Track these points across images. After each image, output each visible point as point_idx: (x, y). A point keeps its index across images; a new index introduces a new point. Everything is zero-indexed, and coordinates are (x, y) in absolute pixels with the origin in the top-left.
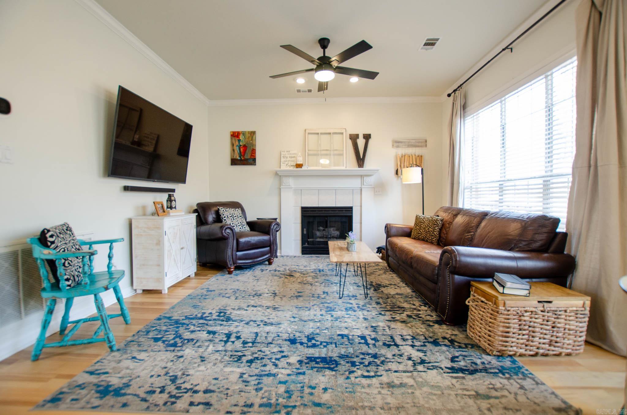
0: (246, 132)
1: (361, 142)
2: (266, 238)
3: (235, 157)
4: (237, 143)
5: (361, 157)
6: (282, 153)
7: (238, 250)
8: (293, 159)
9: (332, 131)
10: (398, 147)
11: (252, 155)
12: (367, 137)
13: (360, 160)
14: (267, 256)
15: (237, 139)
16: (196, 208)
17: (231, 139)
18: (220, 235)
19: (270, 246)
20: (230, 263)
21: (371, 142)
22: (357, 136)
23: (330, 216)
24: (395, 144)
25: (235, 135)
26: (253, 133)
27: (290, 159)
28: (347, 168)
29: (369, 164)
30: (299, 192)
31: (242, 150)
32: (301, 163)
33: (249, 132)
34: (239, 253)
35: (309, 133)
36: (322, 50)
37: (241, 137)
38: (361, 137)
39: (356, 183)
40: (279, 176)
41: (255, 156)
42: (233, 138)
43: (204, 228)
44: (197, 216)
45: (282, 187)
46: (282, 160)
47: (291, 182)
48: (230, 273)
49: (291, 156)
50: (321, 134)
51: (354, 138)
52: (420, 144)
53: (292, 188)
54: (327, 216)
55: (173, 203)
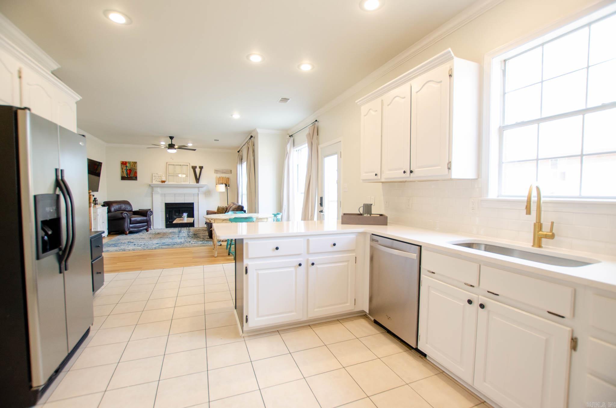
0: (131, 162)
1: (198, 170)
2: (145, 218)
3: (124, 176)
4: (125, 168)
5: (198, 178)
6: (153, 174)
7: (130, 224)
8: (160, 178)
9: (182, 164)
10: (217, 173)
11: (134, 175)
12: (201, 168)
13: (197, 180)
14: (146, 227)
15: (125, 165)
16: (103, 204)
17: (121, 165)
18: (121, 216)
19: (147, 222)
20: (126, 229)
21: (203, 170)
22: (196, 167)
23: (182, 208)
24: (215, 172)
25: (124, 164)
26: (136, 163)
27: (158, 178)
28: (190, 184)
29: (202, 181)
30: (164, 195)
31: (128, 172)
32: (165, 180)
33: (132, 162)
34: (131, 225)
35: (169, 165)
36: (171, 140)
37: (128, 165)
38: (198, 167)
39: (195, 191)
40: (152, 187)
41: (137, 175)
42: (123, 165)
43: (110, 214)
44: (108, 208)
45: (153, 192)
46: (153, 178)
47: (159, 190)
48: (126, 234)
49: (159, 176)
50: (176, 165)
51: (194, 168)
52: (228, 172)
53: (159, 193)
54: (180, 208)
55: (97, 202)
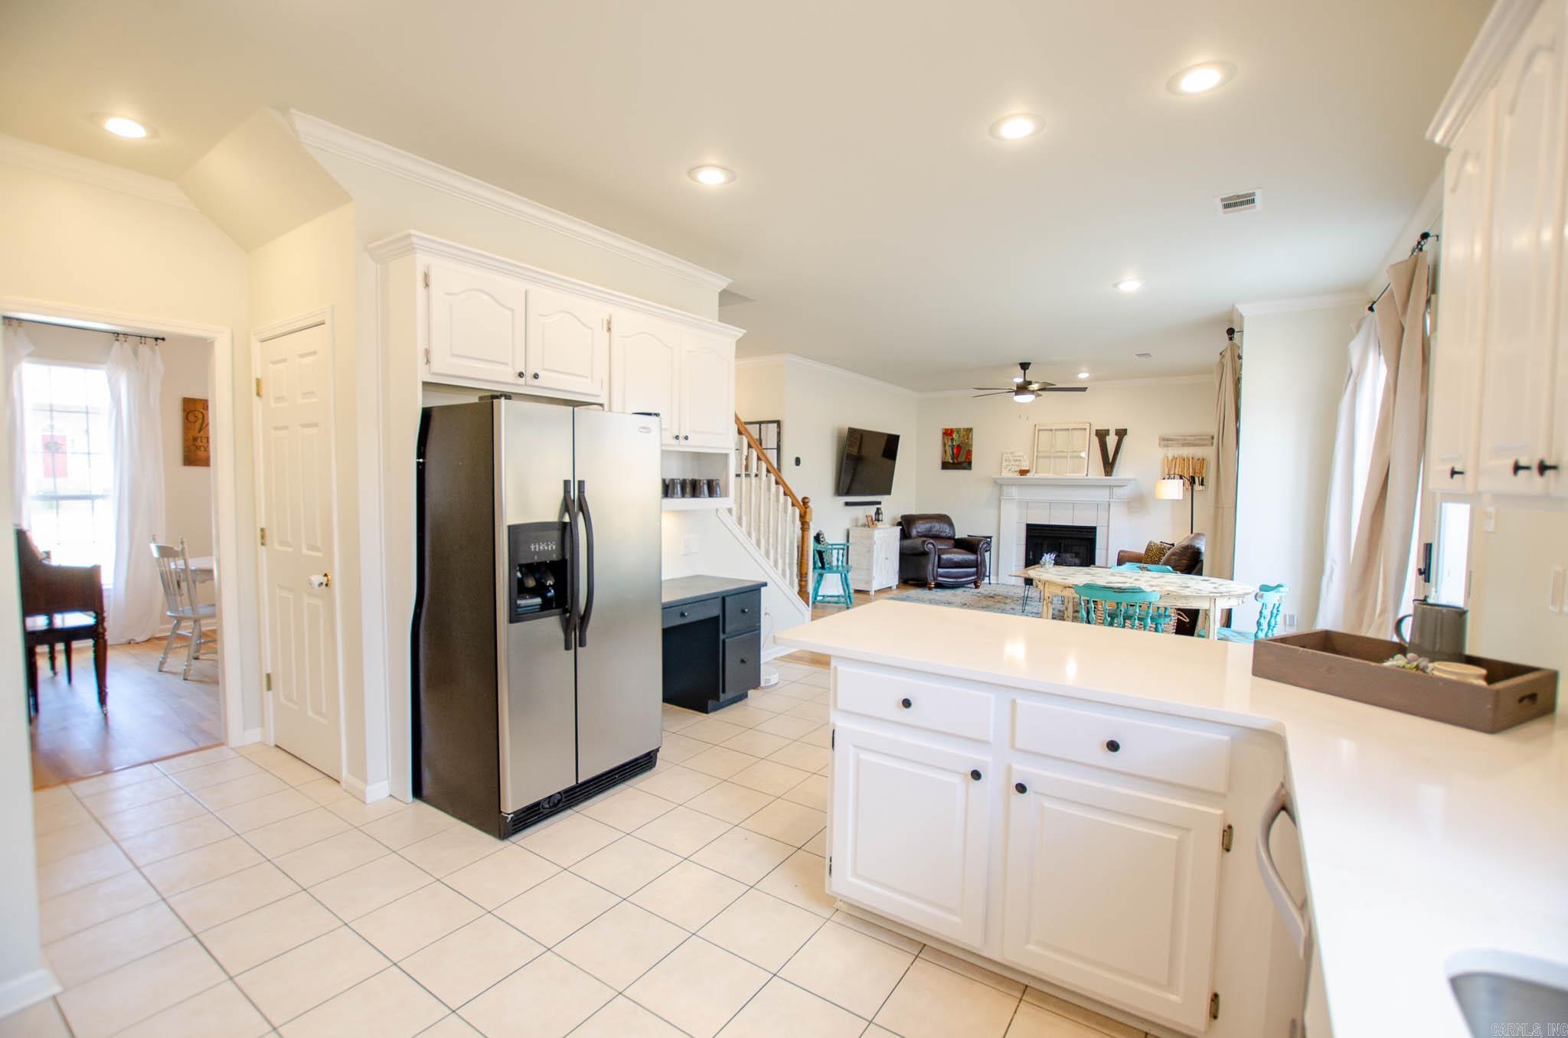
0: (960, 429)
1: (1111, 441)
2: (972, 557)
3: (946, 460)
4: (950, 443)
5: (1111, 461)
6: (1005, 455)
7: (939, 567)
8: (1017, 463)
9: (1070, 426)
10: (1167, 446)
11: (966, 458)
12: (1121, 434)
13: (1109, 465)
14: (973, 578)
15: (950, 438)
16: (900, 520)
17: (943, 438)
18: (922, 549)
19: (977, 567)
20: (930, 578)
21: (1126, 439)
22: (1107, 432)
23: (1065, 538)
24: (1162, 443)
25: (948, 433)
26: (970, 430)
27: (1014, 463)
28: (1089, 477)
29: (1122, 471)
30: (1026, 505)
31: (955, 451)
32: (1027, 468)
33: (964, 429)
34: (941, 571)
35: (1039, 430)
36: (1023, 371)
37: (955, 436)
38: (1112, 433)
39: (1102, 495)
40: (999, 485)
41: (971, 459)
42: (946, 437)
43: (908, 542)
44: (901, 530)
45: (1002, 498)
46: (1004, 464)
47: (1014, 492)
48: (930, 589)
49: (1015, 458)
50: (1056, 430)
51: (1102, 435)
52: (1202, 442)
53: (1014, 499)
54: (1061, 538)
55: (881, 515)
